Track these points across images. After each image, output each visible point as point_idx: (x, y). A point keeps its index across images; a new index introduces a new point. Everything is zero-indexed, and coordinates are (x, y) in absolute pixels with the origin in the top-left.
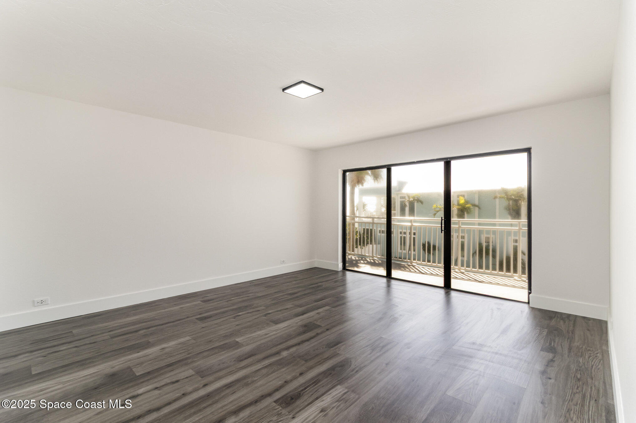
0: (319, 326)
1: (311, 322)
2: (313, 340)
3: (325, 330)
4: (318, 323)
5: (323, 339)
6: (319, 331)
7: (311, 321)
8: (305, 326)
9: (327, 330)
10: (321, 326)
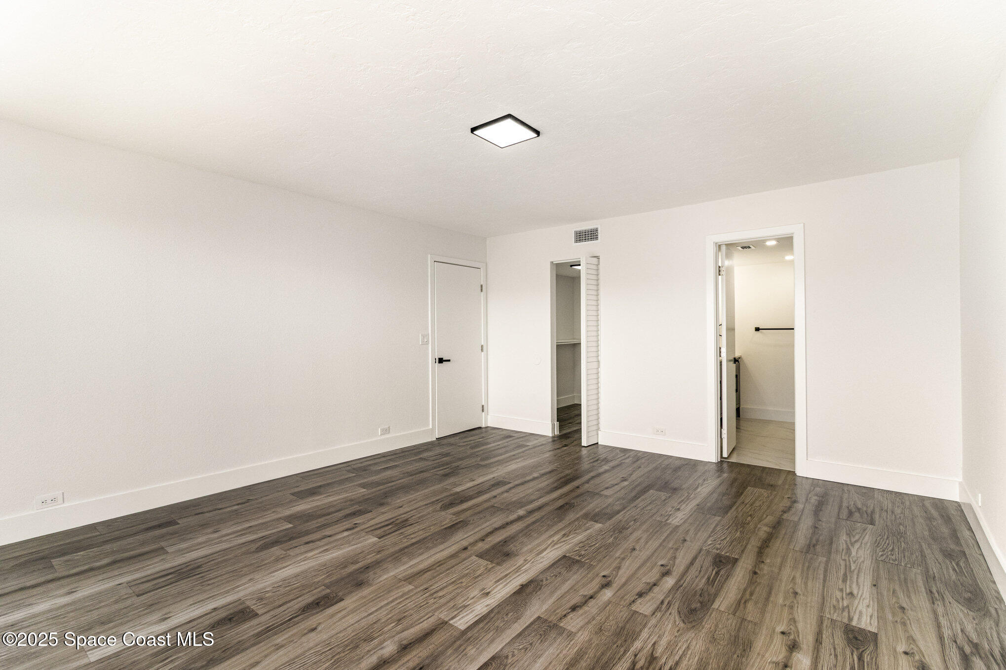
0: (481, 556)
1: (498, 564)
2: (489, 530)
3: (469, 548)
4: (483, 562)
5: (472, 532)
6: (482, 546)
7: (500, 567)
8: (508, 555)
9: (465, 549)
10: (477, 556)
